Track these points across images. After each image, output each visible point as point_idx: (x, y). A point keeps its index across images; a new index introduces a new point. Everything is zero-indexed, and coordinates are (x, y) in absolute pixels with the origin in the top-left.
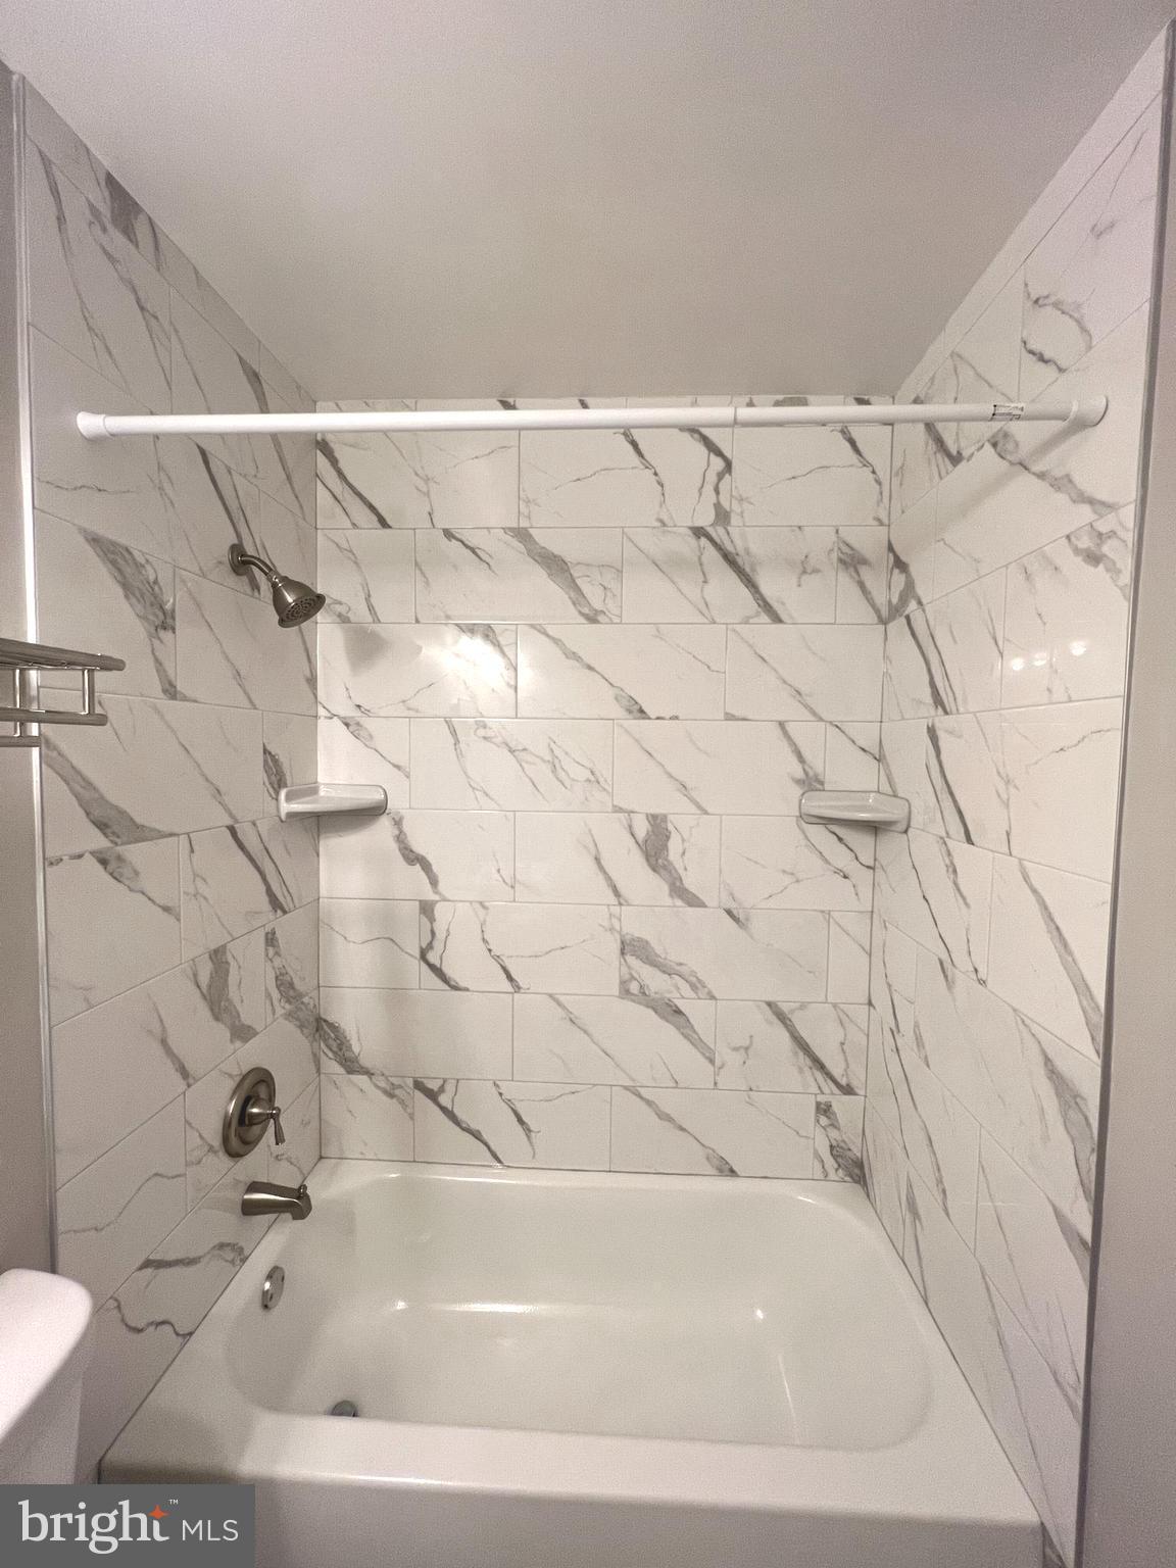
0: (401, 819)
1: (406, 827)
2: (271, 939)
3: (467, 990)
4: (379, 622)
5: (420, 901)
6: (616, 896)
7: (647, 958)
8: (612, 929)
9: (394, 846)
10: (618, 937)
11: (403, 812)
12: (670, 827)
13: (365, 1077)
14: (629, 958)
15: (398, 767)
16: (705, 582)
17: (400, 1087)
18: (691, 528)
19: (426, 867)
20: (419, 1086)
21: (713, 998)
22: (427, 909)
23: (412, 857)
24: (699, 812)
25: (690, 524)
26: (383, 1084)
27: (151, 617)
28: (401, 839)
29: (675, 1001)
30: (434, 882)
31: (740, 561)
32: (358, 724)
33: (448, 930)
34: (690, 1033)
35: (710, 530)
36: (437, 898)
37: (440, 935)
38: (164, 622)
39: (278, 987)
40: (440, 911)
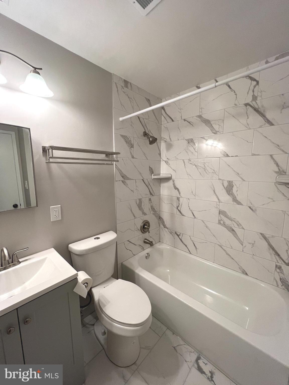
0: (174, 180)
1: (175, 182)
2: (150, 200)
3: (185, 216)
4: (171, 141)
5: (177, 197)
6: (218, 200)
7: (225, 216)
8: (217, 208)
9: (172, 186)
10: (218, 210)
11: (174, 179)
12: (234, 184)
13: (167, 229)
14: (221, 215)
15: (174, 170)
16: (248, 118)
17: (172, 232)
18: (244, 104)
19: (178, 190)
20: (176, 233)
21: (243, 229)
22: (178, 199)
23: (176, 188)
24: (242, 180)
25: (244, 103)
26: (170, 231)
27: (130, 146)
28: (174, 184)
29: (232, 227)
30: (180, 193)
31: (259, 110)
32: (167, 162)
33: (182, 203)
34: (236, 236)
35: (251, 103)
36: (180, 197)
37: (180, 204)
38: (132, 146)
39: (151, 208)
40: (181, 199)
